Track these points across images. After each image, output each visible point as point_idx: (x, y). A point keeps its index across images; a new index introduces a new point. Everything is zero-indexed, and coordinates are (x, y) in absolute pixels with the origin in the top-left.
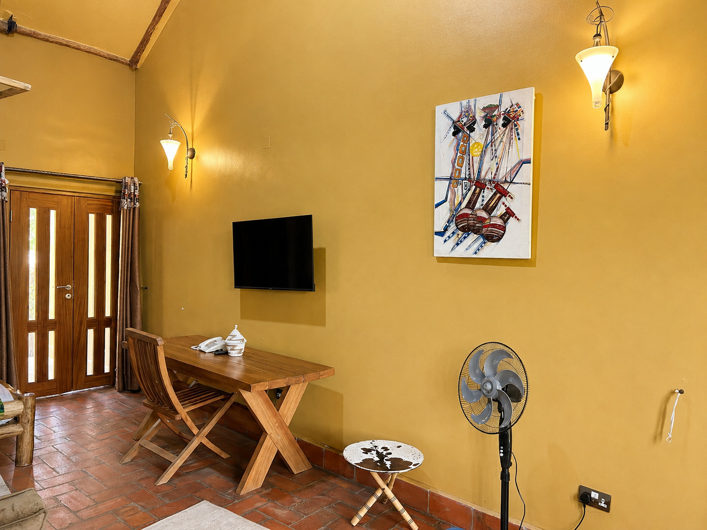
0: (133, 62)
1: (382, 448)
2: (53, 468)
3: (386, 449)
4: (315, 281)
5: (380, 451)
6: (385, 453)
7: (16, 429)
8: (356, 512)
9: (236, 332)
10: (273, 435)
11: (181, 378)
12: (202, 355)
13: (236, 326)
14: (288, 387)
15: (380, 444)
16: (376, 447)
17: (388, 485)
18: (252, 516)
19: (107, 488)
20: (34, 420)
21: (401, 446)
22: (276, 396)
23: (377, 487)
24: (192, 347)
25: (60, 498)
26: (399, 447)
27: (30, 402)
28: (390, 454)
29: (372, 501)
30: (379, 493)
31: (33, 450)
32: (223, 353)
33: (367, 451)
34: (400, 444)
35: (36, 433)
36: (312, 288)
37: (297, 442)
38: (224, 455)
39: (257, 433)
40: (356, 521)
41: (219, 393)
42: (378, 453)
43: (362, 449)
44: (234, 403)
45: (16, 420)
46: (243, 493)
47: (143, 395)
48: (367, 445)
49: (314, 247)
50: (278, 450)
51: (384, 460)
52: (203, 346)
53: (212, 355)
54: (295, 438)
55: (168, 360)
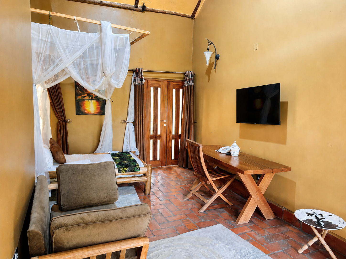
0: (193, 17)
1: (319, 215)
2: (158, 198)
3: (321, 215)
4: (281, 120)
5: (318, 216)
6: (320, 217)
7: (144, 179)
8: (301, 246)
9: (235, 144)
10: (255, 198)
11: (210, 164)
12: (220, 155)
13: (235, 141)
14: (264, 174)
15: (318, 212)
16: (315, 213)
17: (322, 235)
18: (243, 236)
19: (178, 210)
20: (151, 176)
21: (331, 216)
22: (258, 178)
23: (315, 235)
24: (215, 150)
25: (160, 210)
26: (330, 216)
27: (150, 168)
28: (324, 218)
29: (311, 243)
30: (316, 239)
31: (151, 189)
32: (229, 154)
33: (309, 215)
34: (330, 214)
35: (152, 181)
36: (279, 123)
37: (268, 203)
38: (231, 204)
39: (247, 196)
40: (301, 251)
41: (228, 173)
42: (316, 217)
43: (306, 213)
44: (235, 179)
45: (145, 175)
46: (239, 223)
47: (194, 170)
48: (310, 211)
49: (280, 101)
50: (257, 206)
51: (320, 221)
52: (221, 150)
53: (225, 155)
54: (267, 202)
55: (204, 155)
